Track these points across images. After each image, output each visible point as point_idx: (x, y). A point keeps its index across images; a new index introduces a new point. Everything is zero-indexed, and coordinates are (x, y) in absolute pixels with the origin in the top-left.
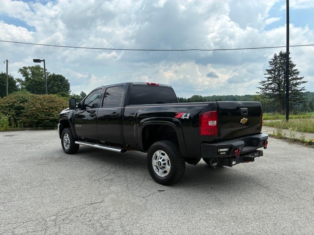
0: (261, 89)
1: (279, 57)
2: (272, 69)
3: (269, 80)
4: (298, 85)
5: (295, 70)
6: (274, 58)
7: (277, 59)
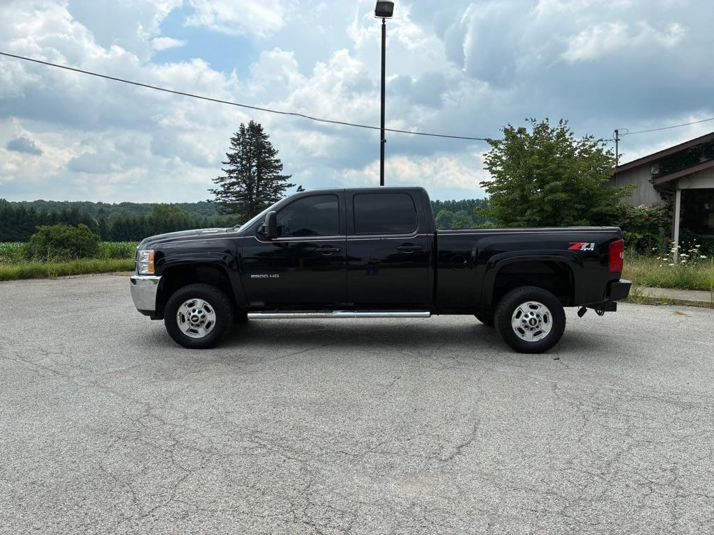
0: (215, 192)
1: (248, 131)
2: (235, 154)
3: (232, 175)
4: (281, 189)
5: (277, 161)
6: (239, 133)
7: (246, 135)
